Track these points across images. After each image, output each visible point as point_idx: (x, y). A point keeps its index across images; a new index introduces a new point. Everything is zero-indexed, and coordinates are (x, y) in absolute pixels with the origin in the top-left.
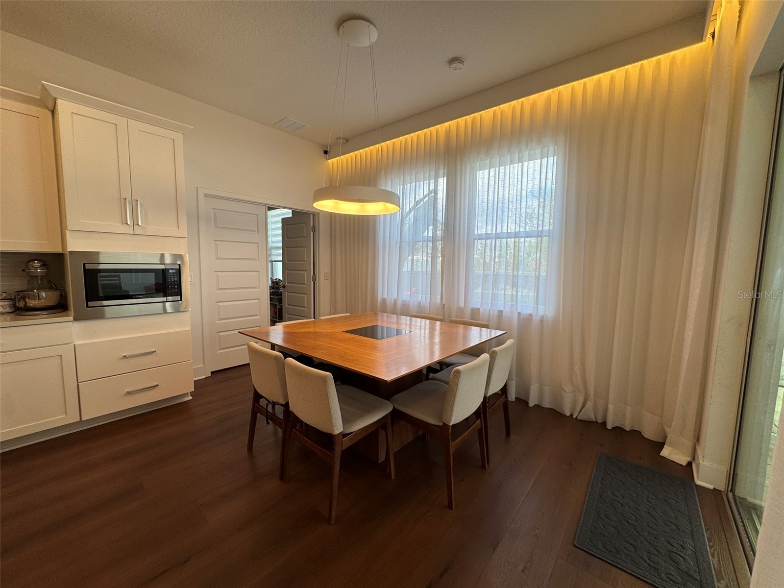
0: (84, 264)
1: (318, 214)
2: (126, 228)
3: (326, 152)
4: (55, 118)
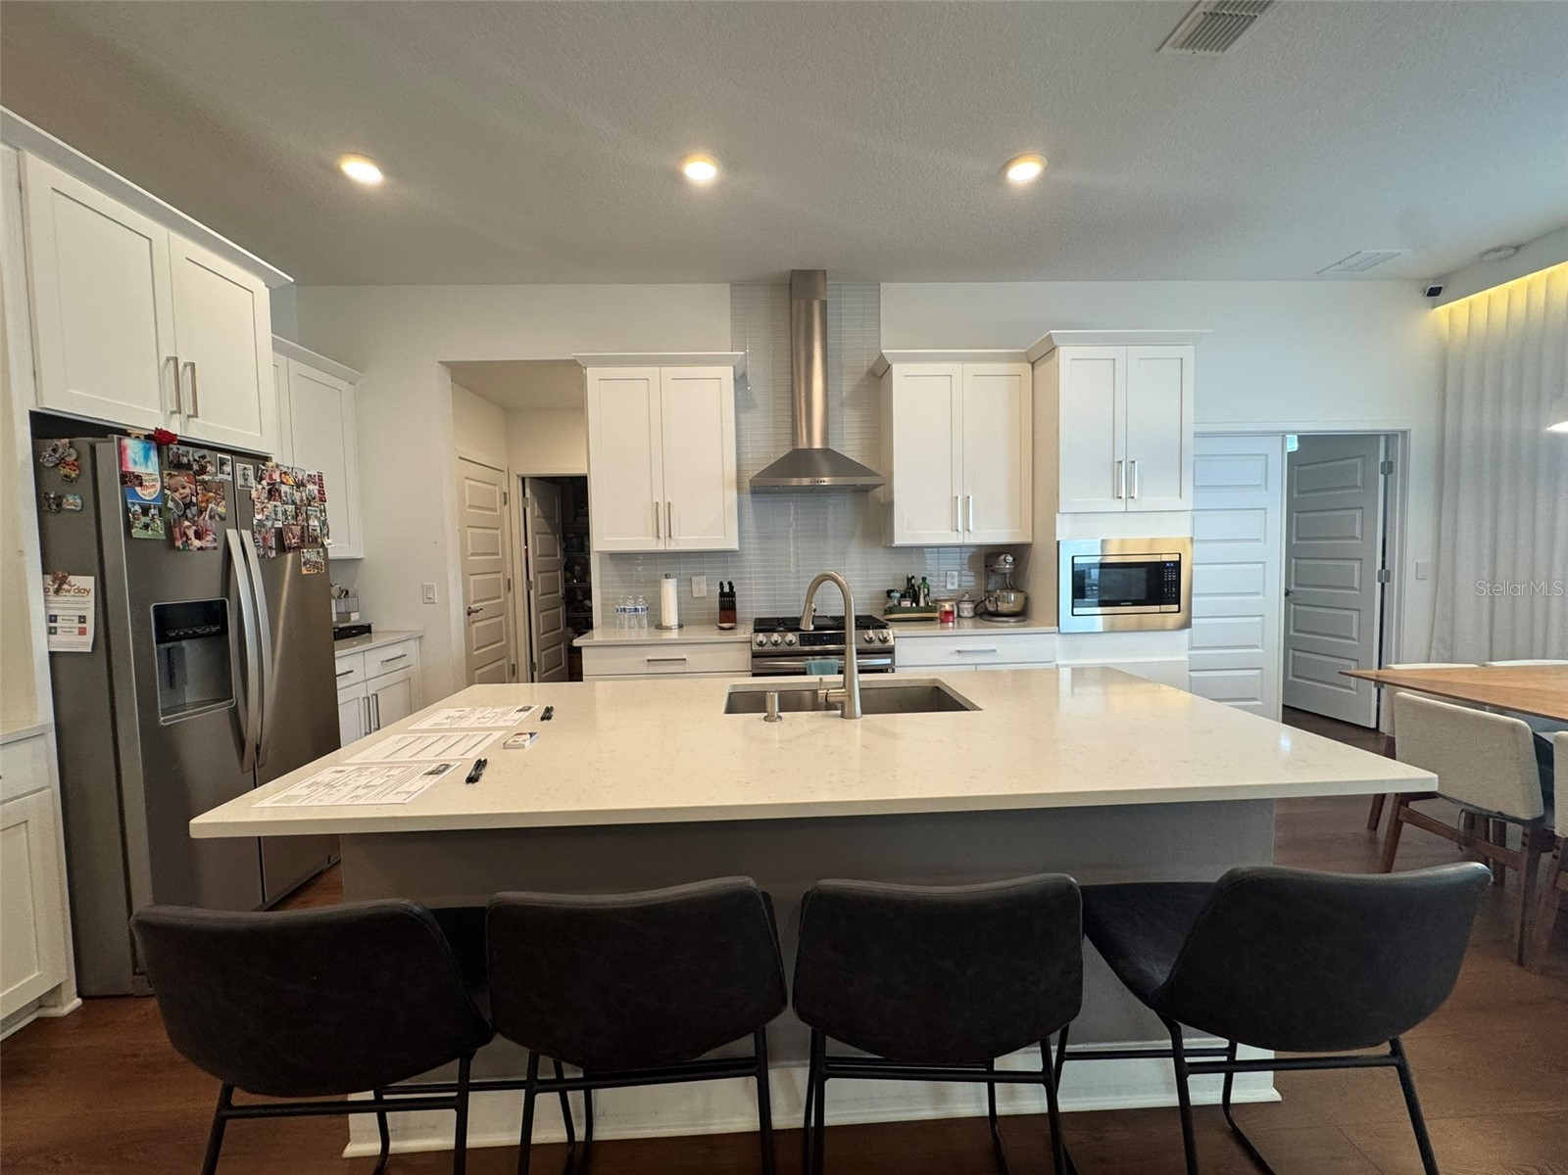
0: (1073, 557)
1: (1405, 433)
2: (1120, 506)
3: (1434, 292)
4: (1038, 370)
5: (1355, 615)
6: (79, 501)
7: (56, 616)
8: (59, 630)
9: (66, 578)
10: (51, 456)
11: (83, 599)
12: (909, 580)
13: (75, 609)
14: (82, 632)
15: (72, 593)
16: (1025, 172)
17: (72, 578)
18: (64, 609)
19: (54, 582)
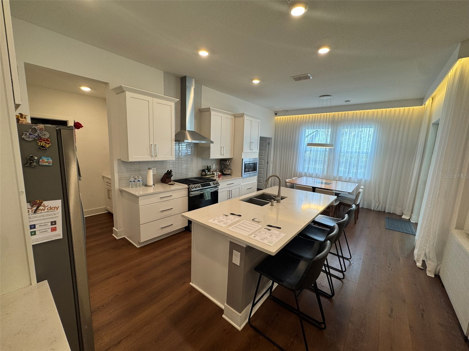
0: (245, 162)
1: (271, 138)
2: (250, 151)
3: (276, 114)
4: (236, 119)
5: (263, 169)
6: (51, 160)
7: (34, 225)
8: (37, 233)
9: (42, 202)
10: (30, 134)
11: (54, 212)
12: (208, 167)
13: (48, 219)
14: (54, 230)
15: (46, 210)
16: (256, 82)
17: (45, 203)
18: (40, 220)
19: (32, 206)
